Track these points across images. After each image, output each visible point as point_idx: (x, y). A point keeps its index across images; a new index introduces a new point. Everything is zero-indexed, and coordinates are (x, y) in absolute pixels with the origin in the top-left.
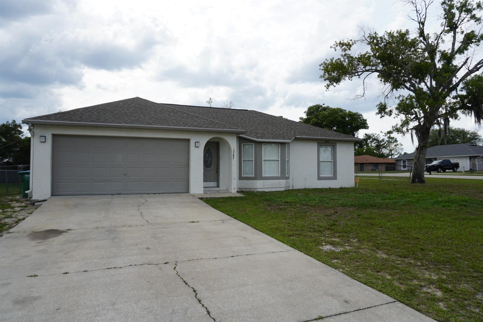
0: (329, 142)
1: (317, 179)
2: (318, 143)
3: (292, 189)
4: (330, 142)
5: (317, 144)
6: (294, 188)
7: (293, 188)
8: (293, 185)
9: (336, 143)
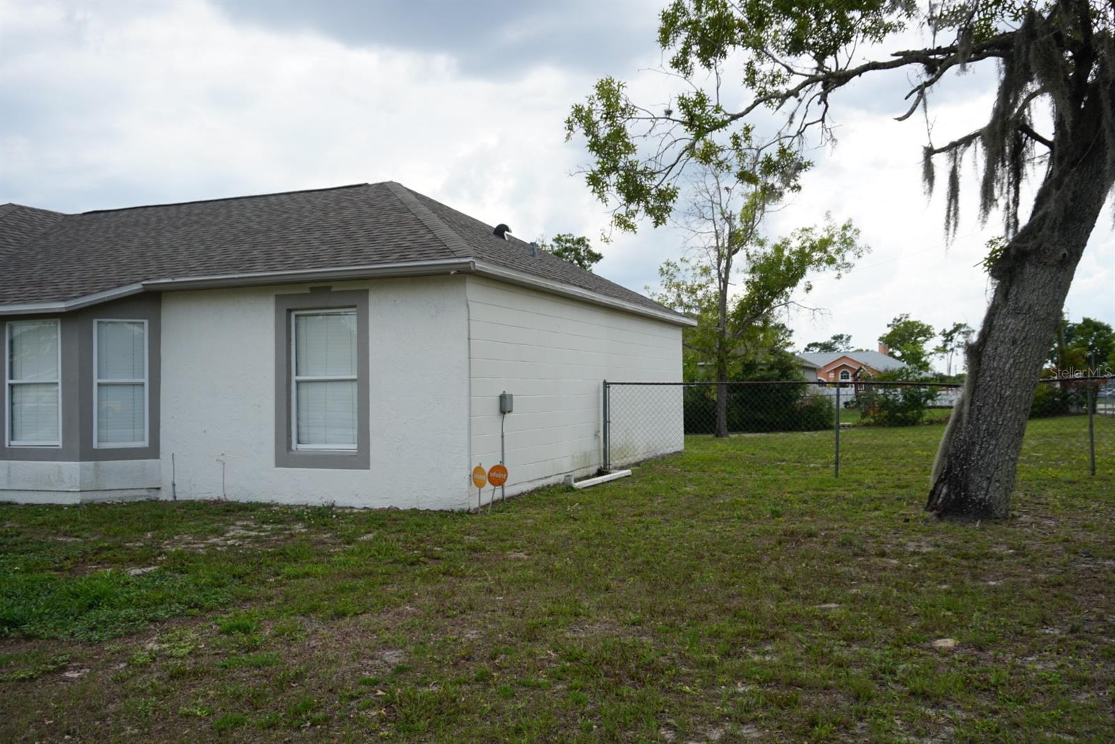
0: (330, 288)
1: (274, 465)
2: (279, 298)
3: (170, 499)
4: (333, 289)
5: (276, 303)
6: (180, 497)
7: (175, 497)
8: (174, 485)
9: (367, 291)
